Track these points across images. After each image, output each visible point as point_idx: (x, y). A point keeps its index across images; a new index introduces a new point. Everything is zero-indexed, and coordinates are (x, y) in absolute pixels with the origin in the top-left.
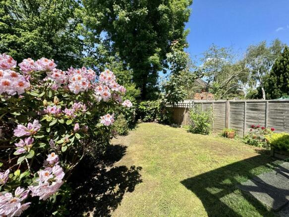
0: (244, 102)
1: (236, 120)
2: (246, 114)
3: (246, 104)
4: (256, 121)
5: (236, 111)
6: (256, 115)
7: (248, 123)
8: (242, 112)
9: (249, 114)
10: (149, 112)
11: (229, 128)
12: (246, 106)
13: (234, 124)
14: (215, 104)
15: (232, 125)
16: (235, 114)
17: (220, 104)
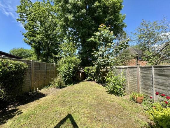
0: (151, 67)
1: (145, 85)
2: (154, 80)
3: (153, 68)
4: (164, 88)
5: (145, 76)
6: (165, 81)
7: (156, 89)
8: (150, 77)
9: (157, 80)
10: (90, 75)
11: (140, 92)
12: (153, 71)
13: (144, 89)
14: (129, 69)
15: (143, 90)
16: (145, 79)
17: (132, 69)
